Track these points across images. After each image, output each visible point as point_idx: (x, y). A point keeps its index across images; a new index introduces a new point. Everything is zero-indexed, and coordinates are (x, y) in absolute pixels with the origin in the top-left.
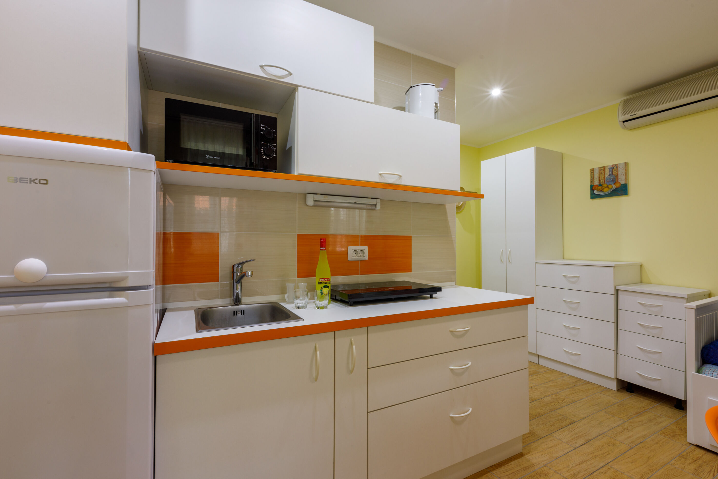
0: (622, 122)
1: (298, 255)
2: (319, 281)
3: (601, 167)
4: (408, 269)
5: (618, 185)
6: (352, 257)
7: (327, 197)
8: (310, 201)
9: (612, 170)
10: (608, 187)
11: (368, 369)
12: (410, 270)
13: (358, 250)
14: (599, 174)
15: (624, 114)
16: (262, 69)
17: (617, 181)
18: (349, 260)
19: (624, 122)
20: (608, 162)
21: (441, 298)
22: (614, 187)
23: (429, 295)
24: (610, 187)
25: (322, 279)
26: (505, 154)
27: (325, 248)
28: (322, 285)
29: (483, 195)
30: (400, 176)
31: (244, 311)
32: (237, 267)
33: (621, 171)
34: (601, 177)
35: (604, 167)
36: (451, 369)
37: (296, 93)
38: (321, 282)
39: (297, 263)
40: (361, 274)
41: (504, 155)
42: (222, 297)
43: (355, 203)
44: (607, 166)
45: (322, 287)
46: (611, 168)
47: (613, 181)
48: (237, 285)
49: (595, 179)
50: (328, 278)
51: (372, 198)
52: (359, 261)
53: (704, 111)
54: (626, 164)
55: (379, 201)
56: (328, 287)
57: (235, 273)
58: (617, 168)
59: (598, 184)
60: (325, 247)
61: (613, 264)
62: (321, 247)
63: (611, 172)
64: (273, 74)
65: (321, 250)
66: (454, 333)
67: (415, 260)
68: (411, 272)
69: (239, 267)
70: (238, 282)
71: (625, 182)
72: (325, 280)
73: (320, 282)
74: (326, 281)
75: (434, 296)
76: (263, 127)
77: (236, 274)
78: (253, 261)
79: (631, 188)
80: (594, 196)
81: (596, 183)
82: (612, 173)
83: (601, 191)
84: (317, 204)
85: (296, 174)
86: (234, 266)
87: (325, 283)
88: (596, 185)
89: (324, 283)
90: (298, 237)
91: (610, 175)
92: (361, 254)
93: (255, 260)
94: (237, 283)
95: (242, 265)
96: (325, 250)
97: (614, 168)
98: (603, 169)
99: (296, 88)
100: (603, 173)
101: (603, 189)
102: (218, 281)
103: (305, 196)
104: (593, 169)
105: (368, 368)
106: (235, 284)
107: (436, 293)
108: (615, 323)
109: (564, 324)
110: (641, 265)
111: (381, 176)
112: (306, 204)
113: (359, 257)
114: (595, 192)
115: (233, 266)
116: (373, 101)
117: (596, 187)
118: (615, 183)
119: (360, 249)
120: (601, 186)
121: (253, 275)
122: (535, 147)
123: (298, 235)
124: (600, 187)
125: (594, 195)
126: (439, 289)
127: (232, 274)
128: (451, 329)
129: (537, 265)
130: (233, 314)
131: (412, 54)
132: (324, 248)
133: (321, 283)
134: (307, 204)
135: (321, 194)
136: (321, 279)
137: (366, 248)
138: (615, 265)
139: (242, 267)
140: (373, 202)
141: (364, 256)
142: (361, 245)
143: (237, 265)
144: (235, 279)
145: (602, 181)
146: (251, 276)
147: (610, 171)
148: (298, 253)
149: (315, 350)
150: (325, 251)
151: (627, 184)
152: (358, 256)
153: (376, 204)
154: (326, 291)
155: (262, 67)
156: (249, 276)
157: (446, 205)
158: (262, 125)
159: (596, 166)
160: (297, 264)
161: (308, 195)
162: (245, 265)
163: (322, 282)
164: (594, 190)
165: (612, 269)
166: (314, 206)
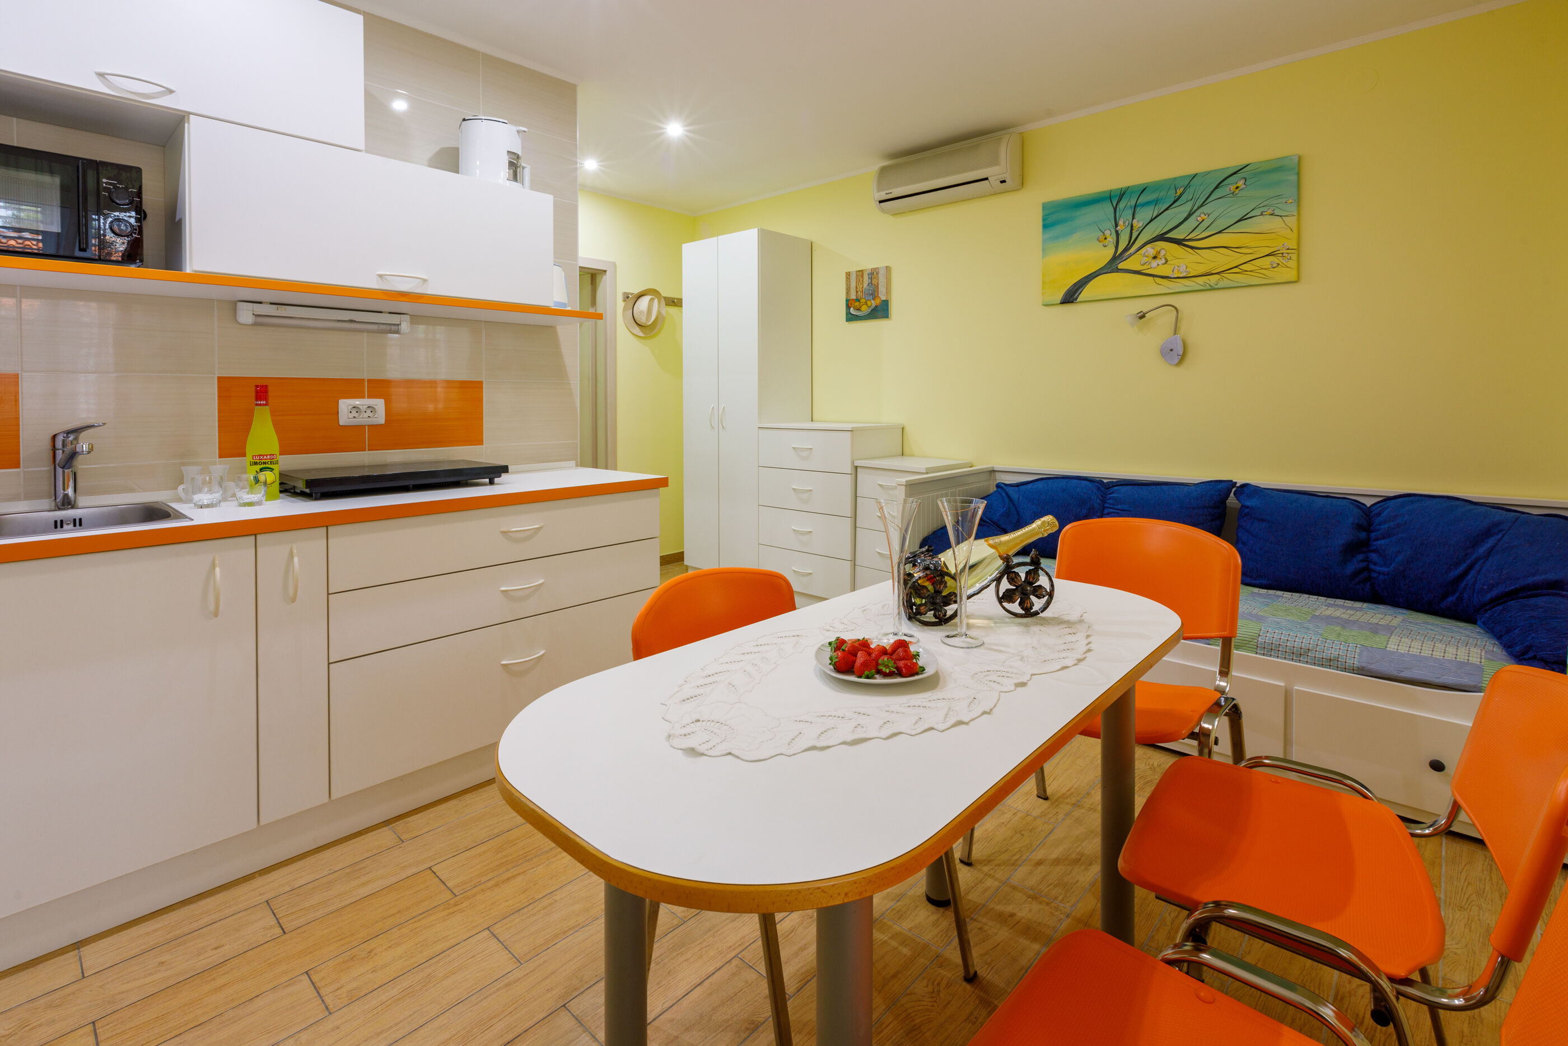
0: (878, 203)
1: (219, 416)
2: (252, 460)
3: (859, 271)
4: (477, 440)
5: (878, 301)
6: (349, 418)
7: (285, 308)
8: (246, 315)
9: (872, 277)
10: (866, 303)
11: (329, 596)
12: (479, 442)
13: (361, 407)
14: (857, 282)
15: (879, 190)
16: (102, 78)
17: (876, 295)
18: (341, 424)
19: (881, 202)
20: (868, 265)
21: (510, 483)
22: (873, 303)
23: (487, 480)
24: (869, 303)
25: (258, 456)
26: (717, 235)
27: (264, 402)
28: (258, 467)
29: (602, 314)
30: (425, 280)
31: (80, 520)
32: (64, 437)
33: (882, 280)
34: (858, 287)
35: (862, 271)
36: (503, 591)
37: (186, 125)
38: (256, 461)
39: (219, 430)
40: (369, 450)
41: (716, 238)
42: (28, 497)
43: (351, 321)
44: (866, 270)
45: (258, 470)
46: (871, 274)
47: (872, 294)
48: (64, 472)
49: (851, 289)
50: (270, 455)
51: (390, 313)
52: (365, 425)
53: (969, 199)
54: (888, 269)
55: (407, 317)
56: (272, 470)
57: (59, 449)
58: (877, 273)
59: (855, 298)
60: (266, 399)
61: (849, 426)
62: (257, 400)
63: (870, 280)
64: (131, 90)
65: (257, 405)
66: (510, 534)
67: (489, 423)
68: (483, 444)
69: (70, 439)
70: (67, 465)
71: (886, 298)
72: (265, 457)
73: (254, 461)
74: (265, 459)
75: (496, 480)
76: (106, 183)
77: (61, 451)
78: (100, 426)
79: (894, 308)
80: (851, 318)
81: (853, 296)
82: (872, 281)
83: (859, 309)
84: (260, 321)
85: (188, 270)
86: (56, 436)
87: (265, 463)
88: (853, 300)
89: (263, 463)
90: (218, 382)
91: (868, 285)
92: (369, 413)
93: (105, 424)
94: (63, 467)
95: (76, 434)
96: (266, 405)
97: (873, 273)
98: (860, 273)
99: (186, 117)
100: (861, 281)
101: (861, 307)
102: (18, 467)
103: (233, 305)
104: (849, 272)
105: (328, 594)
106: (59, 471)
107: (500, 476)
108: (853, 519)
109: (793, 528)
110: (903, 428)
111: (382, 278)
112: (236, 320)
113: (364, 419)
114: (852, 310)
115: (54, 437)
116: (362, 147)
117: (853, 303)
118: (875, 297)
119: (366, 405)
120: (859, 301)
121: (92, 450)
122: (758, 229)
123: (219, 378)
124: (857, 304)
125: (850, 316)
126: (505, 469)
127: (51, 453)
128: (504, 529)
129: (761, 431)
130: (53, 526)
131: (482, 53)
132: (262, 402)
133: (256, 463)
134: (240, 321)
135: (271, 304)
136: (255, 456)
137: (379, 404)
138: (852, 428)
139: (76, 439)
140: (394, 319)
141: (376, 416)
142: (369, 397)
143: (62, 435)
144: (57, 461)
145: (859, 293)
146: (89, 452)
147: (869, 278)
148: (219, 412)
149: (213, 567)
150: (267, 407)
151: (888, 301)
152: (361, 416)
153: (400, 324)
154: (269, 476)
155: (101, 75)
156: (83, 451)
157: (557, 327)
158: (104, 180)
159: (853, 269)
160: (219, 432)
161: (241, 305)
162: (83, 435)
163: (258, 461)
164: (850, 308)
165: (849, 433)
166: (255, 324)
